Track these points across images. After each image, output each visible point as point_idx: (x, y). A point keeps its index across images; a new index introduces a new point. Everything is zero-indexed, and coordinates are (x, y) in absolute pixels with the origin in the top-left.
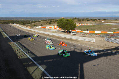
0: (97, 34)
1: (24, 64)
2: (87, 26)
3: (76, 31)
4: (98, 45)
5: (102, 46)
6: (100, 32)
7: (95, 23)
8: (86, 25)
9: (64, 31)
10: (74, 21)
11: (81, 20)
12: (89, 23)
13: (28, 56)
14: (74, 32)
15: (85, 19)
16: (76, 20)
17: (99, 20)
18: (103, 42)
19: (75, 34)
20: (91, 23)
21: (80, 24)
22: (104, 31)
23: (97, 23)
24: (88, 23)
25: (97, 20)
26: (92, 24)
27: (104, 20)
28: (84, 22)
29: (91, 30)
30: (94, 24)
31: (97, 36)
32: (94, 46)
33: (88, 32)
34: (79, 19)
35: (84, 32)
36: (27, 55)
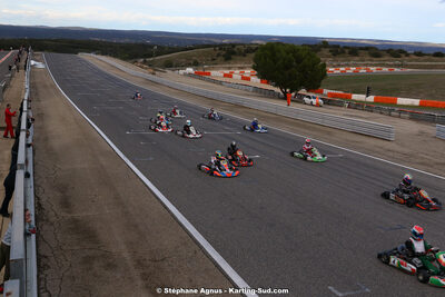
0: (403, 108)
2: (369, 77)
3: (326, 91)
4: (406, 151)
5: (423, 159)
6: (416, 102)
7: (398, 66)
8: (363, 71)
10: (318, 55)
11: (347, 51)
12: (376, 65)
15: (361, 49)
16: (326, 51)
18: (425, 141)
20: (383, 65)
21: (342, 66)
23: (407, 66)
24: (371, 65)
25: (407, 55)
26: (385, 69)
27: (438, 55)
28: (357, 58)
29: (380, 91)
30: (396, 70)
31: (403, 118)
32: (391, 154)
33: (371, 98)
34: (338, 46)
35: (356, 97)
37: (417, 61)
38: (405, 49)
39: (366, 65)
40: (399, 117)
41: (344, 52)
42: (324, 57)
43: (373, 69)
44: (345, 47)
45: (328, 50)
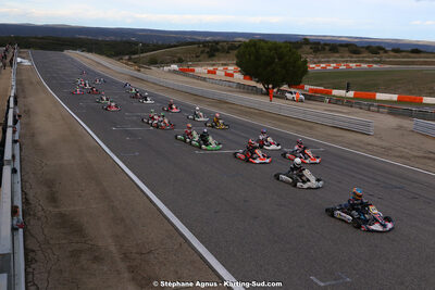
0: (382, 104)
2: (349, 73)
3: (307, 87)
4: (384, 144)
5: (401, 152)
6: (395, 97)
7: (378, 62)
8: (343, 67)
10: (299, 52)
11: (327, 48)
12: (356, 62)
15: (341, 45)
16: (307, 48)
18: (403, 135)
20: (363, 62)
21: (322, 62)
23: (385, 63)
24: (351, 62)
25: (386, 52)
26: (364, 66)
28: (337, 55)
29: (359, 87)
30: (375, 66)
31: (382, 113)
32: (370, 147)
33: (351, 94)
34: (318, 43)
37: (395, 57)
38: (383, 45)
39: (347, 61)
40: (378, 112)
41: (324, 49)
42: (305, 54)
43: (353, 65)
44: (326, 44)
45: (309, 47)
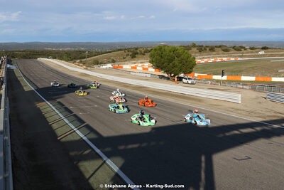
0: (245, 83)
1: (72, 154)
2: (223, 64)
3: (196, 75)
4: (249, 109)
6: (253, 79)
7: (241, 57)
8: (219, 60)
9: (166, 75)
10: (190, 52)
11: (208, 49)
12: (226, 57)
13: (82, 136)
14: (189, 79)
15: (216, 47)
16: (194, 50)
17: (251, 49)
18: (260, 103)
19: (192, 84)
20: (231, 56)
21: (206, 58)
22: (263, 75)
23: (245, 56)
24: (224, 57)
25: (245, 49)
26: (233, 59)
27: (264, 48)
28: (214, 53)
29: (233, 73)
30: (239, 59)
31: (245, 89)
32: (239, 112)
33: (225, 78)
34: (202, 46)
35: (215, 77)
36: (78, 132)
37: (252, 52)
38: (244, 45)
39: (221, 57)
40: (243, 88)
41: (206, 50)
42: (193, 52)
43: (225, 59)
44: (207, 47)
45: (195, 49)
